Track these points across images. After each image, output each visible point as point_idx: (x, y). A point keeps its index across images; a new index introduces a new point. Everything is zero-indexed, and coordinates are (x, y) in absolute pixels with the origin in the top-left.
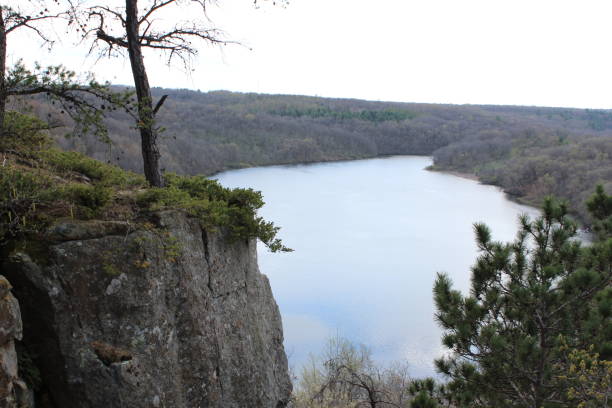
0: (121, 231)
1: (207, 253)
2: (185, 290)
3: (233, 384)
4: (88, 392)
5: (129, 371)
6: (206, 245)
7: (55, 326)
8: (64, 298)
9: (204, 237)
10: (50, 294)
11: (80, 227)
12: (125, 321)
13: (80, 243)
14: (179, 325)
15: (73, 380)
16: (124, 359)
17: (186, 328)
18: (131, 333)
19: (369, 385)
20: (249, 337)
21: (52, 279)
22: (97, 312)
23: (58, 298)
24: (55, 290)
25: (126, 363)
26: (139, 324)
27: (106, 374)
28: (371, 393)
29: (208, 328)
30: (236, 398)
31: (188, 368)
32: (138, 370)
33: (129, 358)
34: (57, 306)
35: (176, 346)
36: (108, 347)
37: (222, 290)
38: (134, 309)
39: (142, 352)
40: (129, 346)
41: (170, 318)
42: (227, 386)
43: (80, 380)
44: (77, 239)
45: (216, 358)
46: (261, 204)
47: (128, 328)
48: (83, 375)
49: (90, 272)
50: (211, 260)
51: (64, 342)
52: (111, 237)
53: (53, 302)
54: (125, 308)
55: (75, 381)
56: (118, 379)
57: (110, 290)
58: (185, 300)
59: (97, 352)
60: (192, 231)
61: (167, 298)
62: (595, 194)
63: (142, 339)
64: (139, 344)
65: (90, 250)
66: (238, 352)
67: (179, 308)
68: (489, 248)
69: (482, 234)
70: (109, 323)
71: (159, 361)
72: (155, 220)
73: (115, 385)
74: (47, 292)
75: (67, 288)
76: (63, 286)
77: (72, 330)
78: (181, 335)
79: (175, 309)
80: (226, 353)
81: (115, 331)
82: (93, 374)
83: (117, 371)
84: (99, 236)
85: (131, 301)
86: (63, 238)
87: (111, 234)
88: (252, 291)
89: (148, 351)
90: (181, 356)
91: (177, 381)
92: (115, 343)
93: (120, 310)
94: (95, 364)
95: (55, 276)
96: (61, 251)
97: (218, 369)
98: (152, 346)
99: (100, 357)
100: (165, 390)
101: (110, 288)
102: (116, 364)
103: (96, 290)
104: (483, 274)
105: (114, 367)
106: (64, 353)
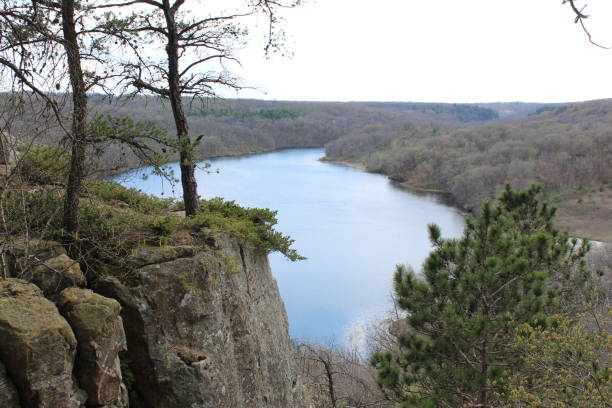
0: (188, 254)
1: (244, 265)
2: (236, 299)
3: (269, 371)
4: (174, 388)
5: (206, 368)
6: (243, 259)
7: (145, 336)
8: (151, 312)
9: (242, 252)
10: (140, 310)
11: (156, 253)
12: (196, 327)
13: (158, 266)
14: (233, 327)
15: (161, 379)
16: (200, 359)
17: (238, 330)
18: (202, 337)
19: (326, 360)
20: (274, 331)
21: (139, 297)
22: (174, 321)
23: (146, 313)
24: (144, 306)
25: (203, 362)
26: (207, 329)
27: (188, 372)
28: (327, 367)
29: (251, 327)
30: (271, 383)
31: (241, 361)
32: (211, 367)
33: (204, 358)
34: (145, 319)
35: (232, 345)
36: (186, 349)
37: (256, 295)
38: (203, 317)
39: (212, 352)
40: (201, 348)
41: (228, 323)
42: (265, 373)
43: (168, 379)
44: (156, 262)
45: (258, 352)
46: (275, 222)
47: (200, 333)
48: (170, 374)
49: (169, 290)
50: (248, 270)
51: (152, 349)
52: (182, 259)
53: (143, 316)
54: (196, 317)
55: (164, 379)
56: (199, 376)
57: (183, 303)
58: (237, 307)
59: (179, 355)
60: (233, 247)
61: (224, 305)
62: (504, 191)
63: (211, 341)
64: (209, 345)
65: (166, 271)
66: (270, 344)
67: (233, 313)
68: (440, 244)
69: (434, 233)
70: (184, 329)
71: (223, 358)
72: (210, 242)
73: (195, 381)
74: (137, 309)
75: (152, 304)
76: (148, 302)
77: (156, 339)
78: (235, 335)
79: (230, 314)
80: (264, 347)
81: (189, 337)
82: (178, 373)
83: (197, 369)
84: (172, 259)
85: (200, 311)
86: (143, 262)
87: (181, 257)
88: (271, 292)
89: (215, 350)
90: (236, 353)
91: (235, 373)
92: (190, 346)
93: (192, 320)
94: (181, 364)
95: (142, 295)
96: (144, 274)
97: (259, 361)
98: (218, 347)
99: (182, 359)
100: (228, 381)
101: (183, 301)
102: (196, 363)
103: (174, 304)
104: (433, 265)
105: (194, 366)
106: (152, 357)
